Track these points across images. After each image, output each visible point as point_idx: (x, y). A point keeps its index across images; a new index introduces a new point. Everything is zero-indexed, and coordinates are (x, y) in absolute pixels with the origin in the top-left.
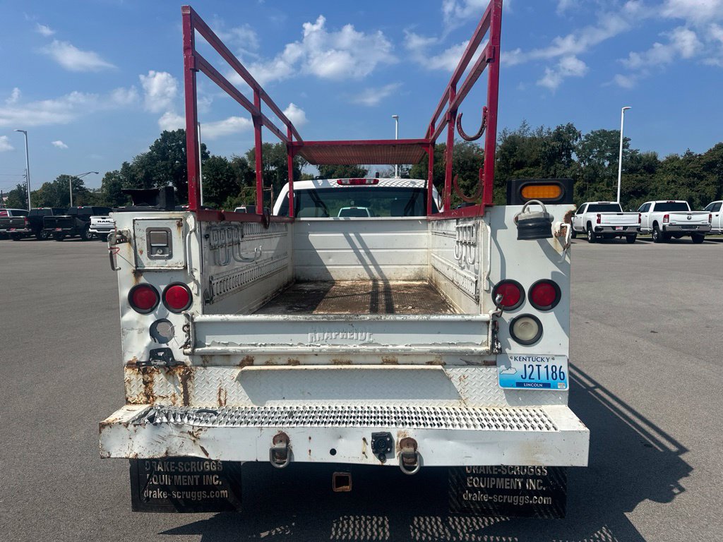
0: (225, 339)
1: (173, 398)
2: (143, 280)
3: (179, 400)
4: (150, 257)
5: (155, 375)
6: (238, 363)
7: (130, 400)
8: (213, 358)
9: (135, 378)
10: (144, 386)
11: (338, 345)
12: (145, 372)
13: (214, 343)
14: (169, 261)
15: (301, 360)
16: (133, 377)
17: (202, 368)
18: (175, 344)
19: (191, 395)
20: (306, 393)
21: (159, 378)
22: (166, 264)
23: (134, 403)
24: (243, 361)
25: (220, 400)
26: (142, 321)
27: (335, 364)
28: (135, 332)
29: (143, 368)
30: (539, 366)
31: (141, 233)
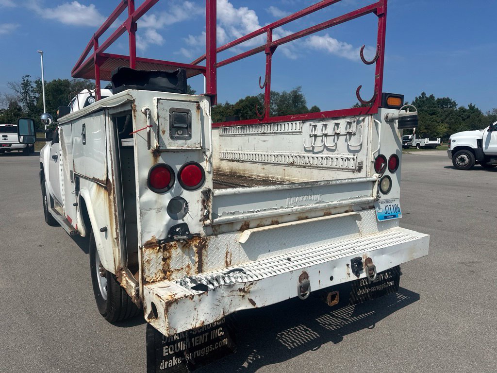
0: (232, 209)
1: (187, 269)
2: (161, 160)
3: (192, 270)
4: (172, 137)
5: (173, 251)
6: (239, 229)
7: (148, 280)
8: (221, 227)
9: (155, 257)
10: (163, 263)
11: (303, 205)
12: (165, 249)
13: (224, 214)
14: (188, 141)
15: (280, 220)
16: (153, 256)
17: (214, 237)
18: (190, 219)
19: (204, 263)
20: (283, 245)
21: (176, 252)
22: (186, 144)
23: (152, 282)
24: (242, 226)
25: (226, 262)
26: (160, 201)
27: (299, 220)
28: (153, 212)
29: (163, 245)
30: (390, 205)
31: (164, 112)
